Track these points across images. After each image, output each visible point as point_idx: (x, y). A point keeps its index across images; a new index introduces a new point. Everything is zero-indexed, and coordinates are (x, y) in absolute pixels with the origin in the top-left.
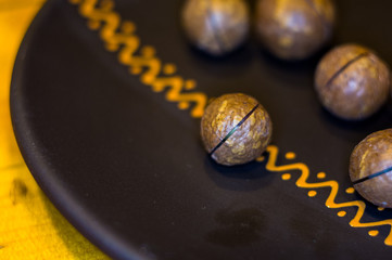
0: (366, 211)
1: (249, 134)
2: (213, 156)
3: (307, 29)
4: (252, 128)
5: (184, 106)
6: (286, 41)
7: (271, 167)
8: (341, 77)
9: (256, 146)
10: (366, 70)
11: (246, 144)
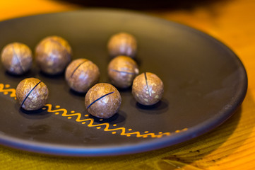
0: (95, 121)
1: (38, 93)
2: (23, 106)
3: (59, 57)
4: (40, 90)
5: (6, 93)
6: (50, 63)
7: (49, 110)
8: (77, 71)
9: (42, 98)
10: (88, 67)
11: (38, 97)
